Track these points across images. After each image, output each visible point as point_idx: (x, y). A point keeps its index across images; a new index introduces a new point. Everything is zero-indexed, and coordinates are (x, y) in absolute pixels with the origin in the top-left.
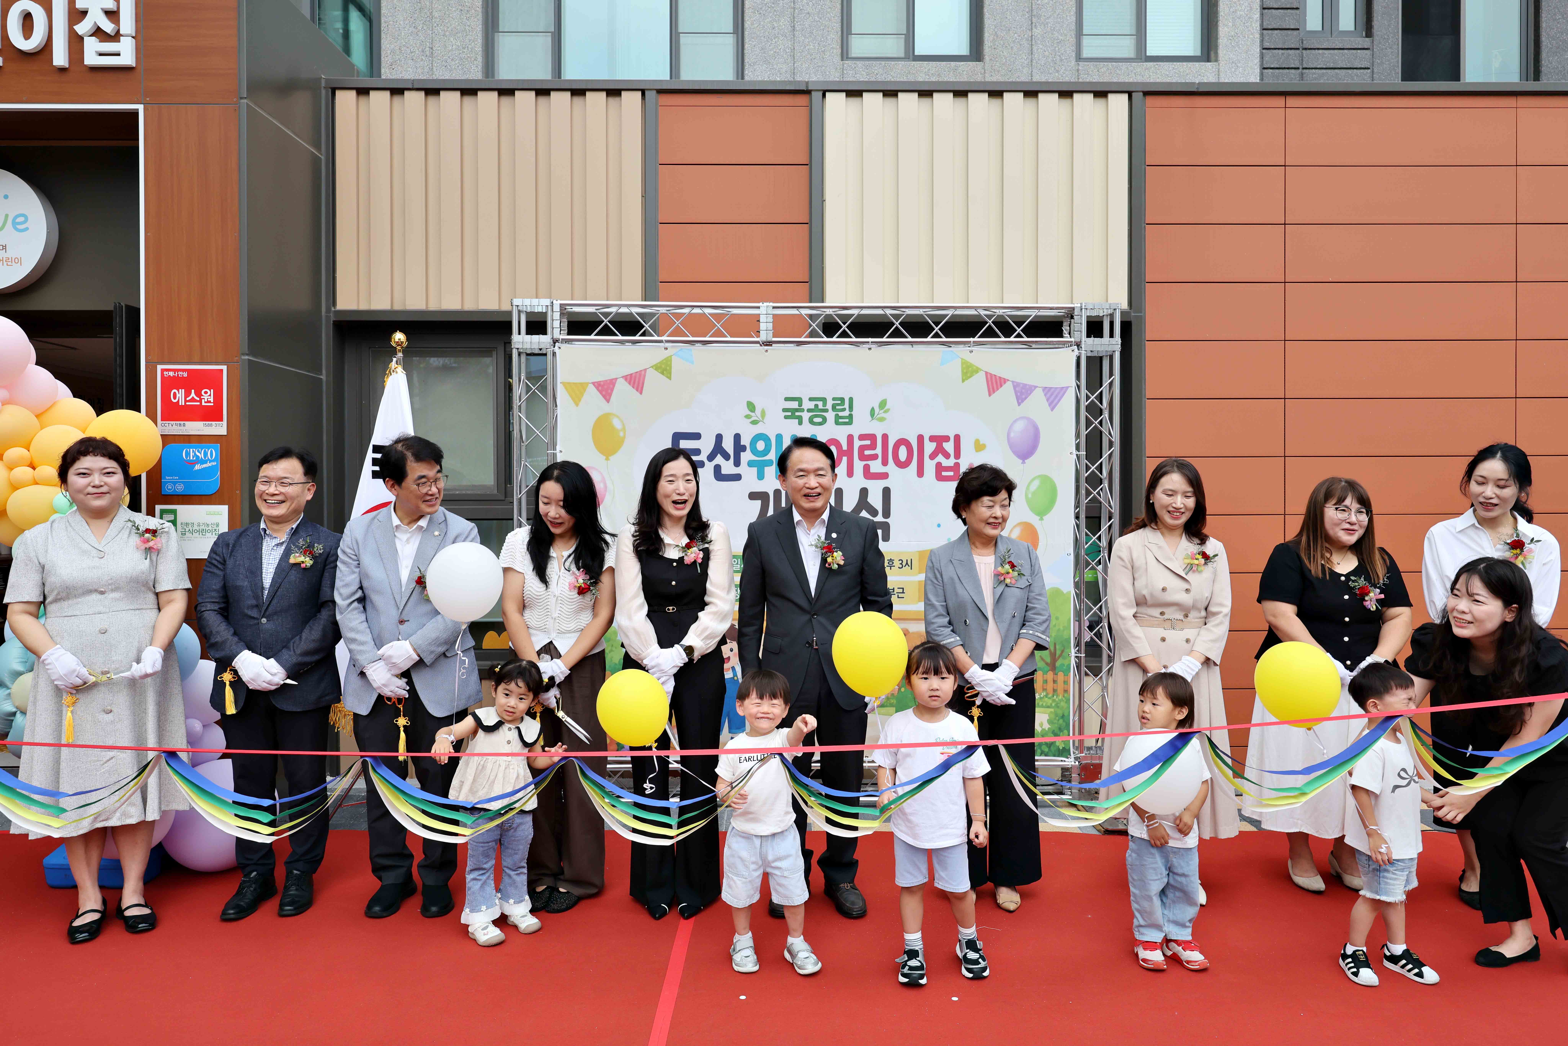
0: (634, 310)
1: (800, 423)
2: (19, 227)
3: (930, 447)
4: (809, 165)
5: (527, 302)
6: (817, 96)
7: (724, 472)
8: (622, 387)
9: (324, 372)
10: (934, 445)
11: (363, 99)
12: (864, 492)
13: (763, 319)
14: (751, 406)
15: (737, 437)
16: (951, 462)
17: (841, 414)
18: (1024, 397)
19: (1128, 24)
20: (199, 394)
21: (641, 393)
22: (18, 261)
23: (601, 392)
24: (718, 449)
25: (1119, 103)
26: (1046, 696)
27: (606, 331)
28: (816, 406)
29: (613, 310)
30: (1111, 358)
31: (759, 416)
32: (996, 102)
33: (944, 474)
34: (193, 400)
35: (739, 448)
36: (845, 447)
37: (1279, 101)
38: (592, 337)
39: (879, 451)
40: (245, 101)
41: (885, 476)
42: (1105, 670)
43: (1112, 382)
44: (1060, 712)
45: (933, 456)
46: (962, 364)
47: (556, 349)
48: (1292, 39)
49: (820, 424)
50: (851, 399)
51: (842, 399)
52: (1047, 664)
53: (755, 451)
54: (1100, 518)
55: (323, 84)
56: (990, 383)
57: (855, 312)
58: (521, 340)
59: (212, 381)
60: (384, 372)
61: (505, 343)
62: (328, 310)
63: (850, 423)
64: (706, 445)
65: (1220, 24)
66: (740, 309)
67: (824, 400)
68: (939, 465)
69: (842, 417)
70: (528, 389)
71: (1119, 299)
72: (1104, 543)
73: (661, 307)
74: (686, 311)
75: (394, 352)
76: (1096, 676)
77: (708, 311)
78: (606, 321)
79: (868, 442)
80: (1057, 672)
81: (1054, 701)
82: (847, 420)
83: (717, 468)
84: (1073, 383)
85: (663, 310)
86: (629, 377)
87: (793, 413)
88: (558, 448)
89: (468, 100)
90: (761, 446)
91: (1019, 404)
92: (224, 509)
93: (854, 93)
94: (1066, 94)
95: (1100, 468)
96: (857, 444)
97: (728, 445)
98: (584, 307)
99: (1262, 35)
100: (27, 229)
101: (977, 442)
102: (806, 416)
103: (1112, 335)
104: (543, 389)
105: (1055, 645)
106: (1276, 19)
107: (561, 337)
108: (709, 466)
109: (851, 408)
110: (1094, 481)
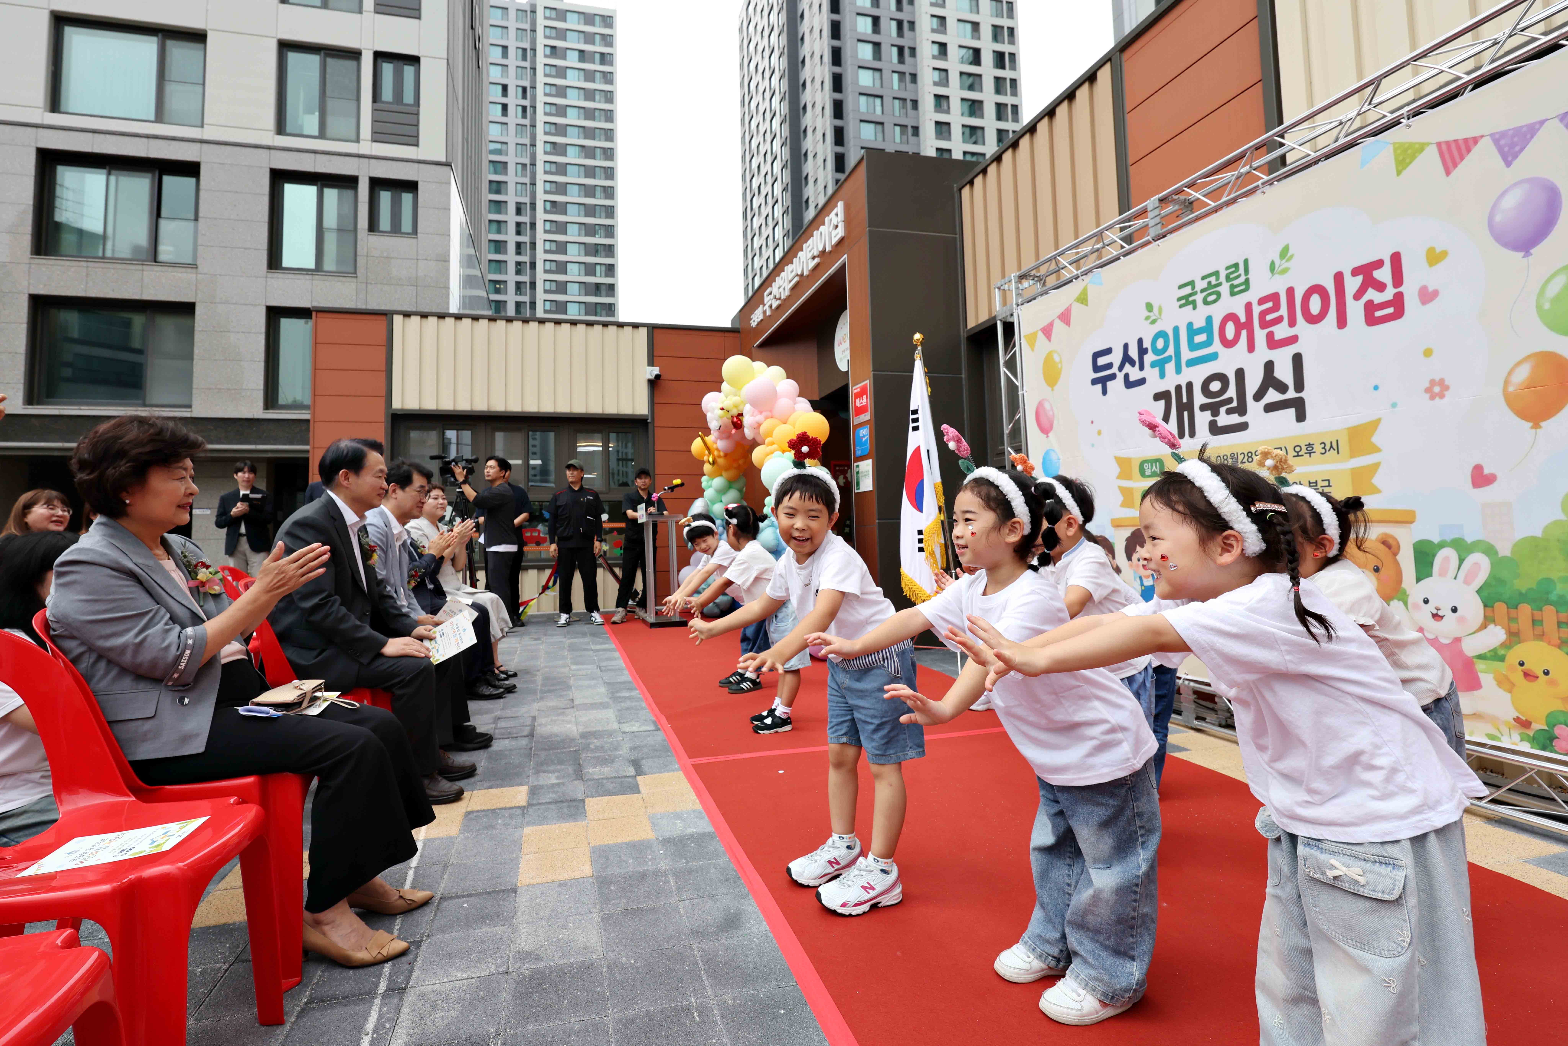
1: (1195, 308)
3: (1352, 284)
7: (1132, 378)
8: (1058, 325)
10: (1360, 279)
12: (1269, 366)
13: (1151, 216)
14: (1149, 307)
15: (1140, 341)
16: (1388, 295)
17: (1236, 282)
18: (1517, 149)
21: (1070, 326)
23: (1046, 335)
24: (1127, 359)
28: (1209, 283)
31: (1157, 313)
33: (1378, 314)
35: (1142, 351)
36: (1243, 319)
39: (1284, 311)
41: (1293, 339)
45: (1359, 295)
46: (1396, 150)
47: (1019, 311)
49: (1215, 301)
50: (1246, 261)
51: (1236, 265)
53: (1156, 352)
55: (955, 192)
56: (1447, 156)
58: (1001, 312)
63: (1247, 289)
64: (1116, 358)
67: (1217, 273)
68: (1369, 304)
69: (1237, 286)
79: (1269, 305)
82: (1243, 287)
83: (1127, 377)
86: (1061, 316)
87: (1187, 300)
88: (1025, 389)
90: (1160, 344)
91: (1506, 164)
96: (1257, 310)
97: (1134, 352)
101: (1431, 251)
102: (1199, 298)
107: (1022, 300)
108: (1120, 376)
109: (1247, 271)
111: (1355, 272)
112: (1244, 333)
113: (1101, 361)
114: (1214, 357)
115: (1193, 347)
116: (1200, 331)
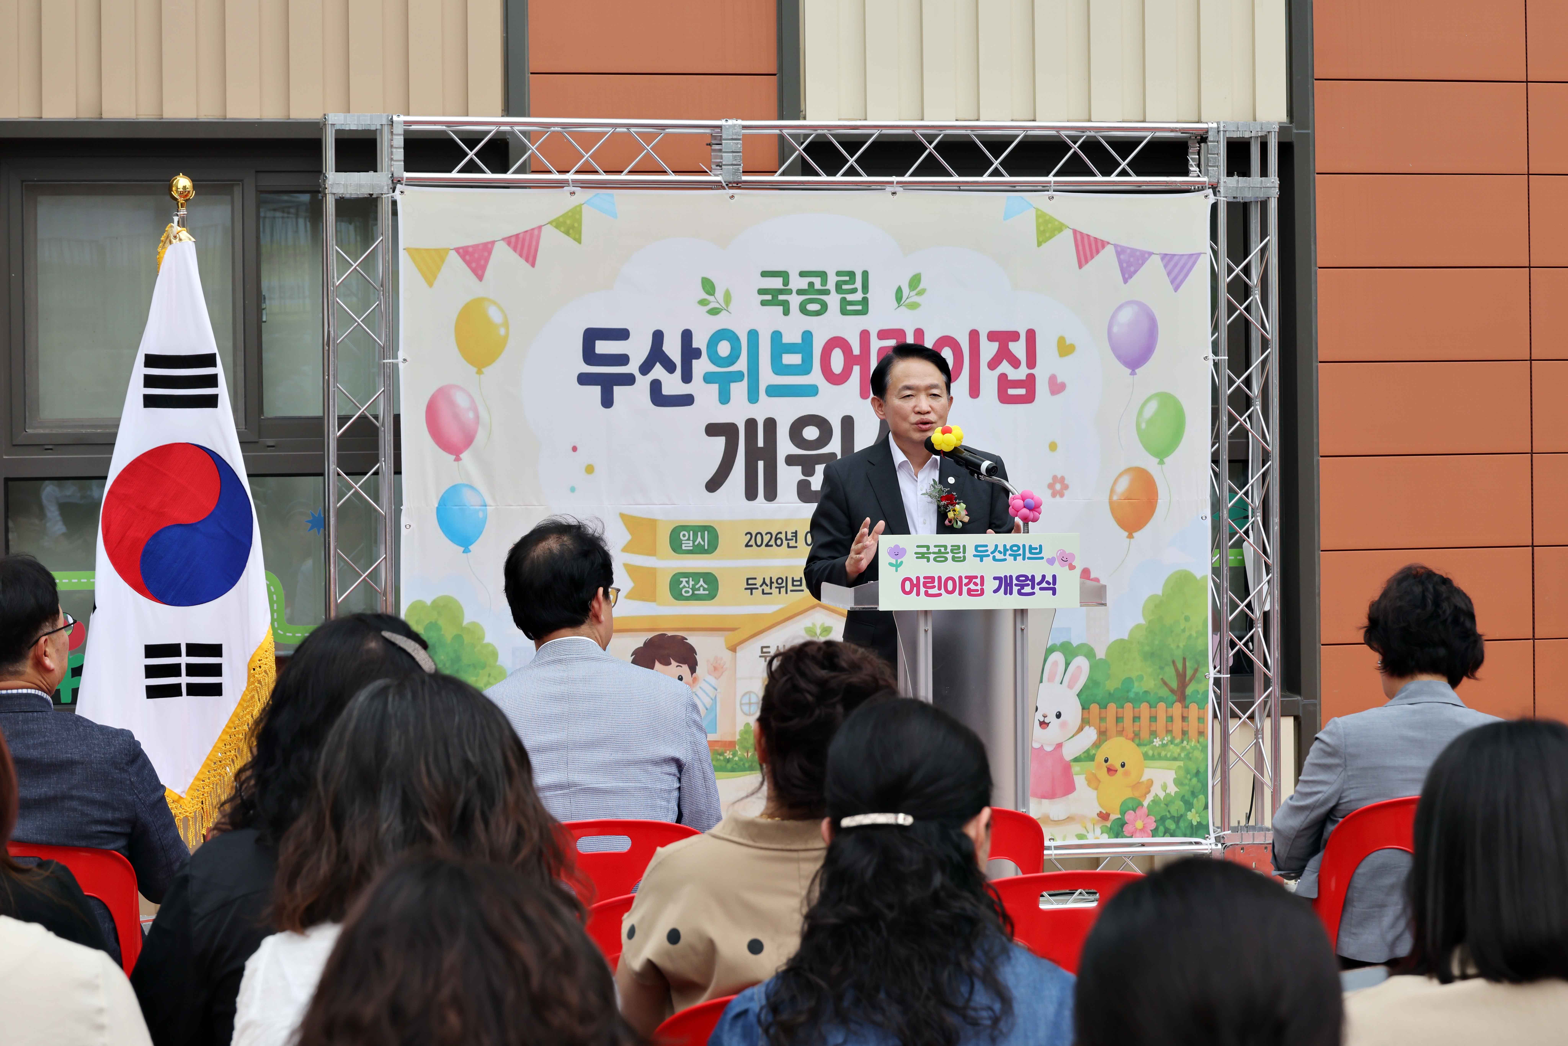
1: (786, 312)
3: (988, 350)
7: (666, 391)
8: (503, 255)
10: (995, 346)
14: (708, 286)
15: (687, 336)
16: (1021, 374)
17: (850, 297)
18: (1132, 269)
21: (533, 265)
23: (468, 263)
24: (657, 355)
26: (1172, 742)
27: (470, 165)
28: (811, 284)
30: (1264, 206)
31: (721, 301)
33: (1011, 392)
35: (690, 353)
36: (856, 351)
38: (453, 175)
42: (1259, 700)
43: (1266, 245)
44: (1193, 768)
45: (993, 364)
46: (1038, 217)
47: (396, 195)
49: (817, 313)
50: (865, 274)
51: (852, 274)
52: (1172, 691)
53: (714, 358)
54: (1249, 460)
56: (1080, 248)
57: (871, 134)
58: (339, 180)
61: (314, 186)
63: (864, 312)
64: (636, 349)
66: (688, 129)
67: (823, 275)
68: (1003, 378)
69: (851, 303)
71: (1274, 110)
72: (1256, 500)
74: (605, 132)
77: (637, 132)
78: (471, 150)
80: (1187, 702)
81: (1183, 749)
82: (859, 308)
83: (656, 386)
84: (1207, 247)
86: (513, 240)
87: (775, 297)
88: (401, 355)
90: (724, 348)
91: (1126, 281)
95: (1249, 381)
96: (876, 345)
97: (673, 349)
101: (1061, 341)
102: (795, 301)
103: (1264, 173)
105: (1184, 659)
107: (403, 174)
108: (643, 383)
109: (865, 287)
110: (1242, 401)
112: (856, 369)
113: (603, 347)
114: (811, 391)
115: (779, 368)
116: (792, 349)
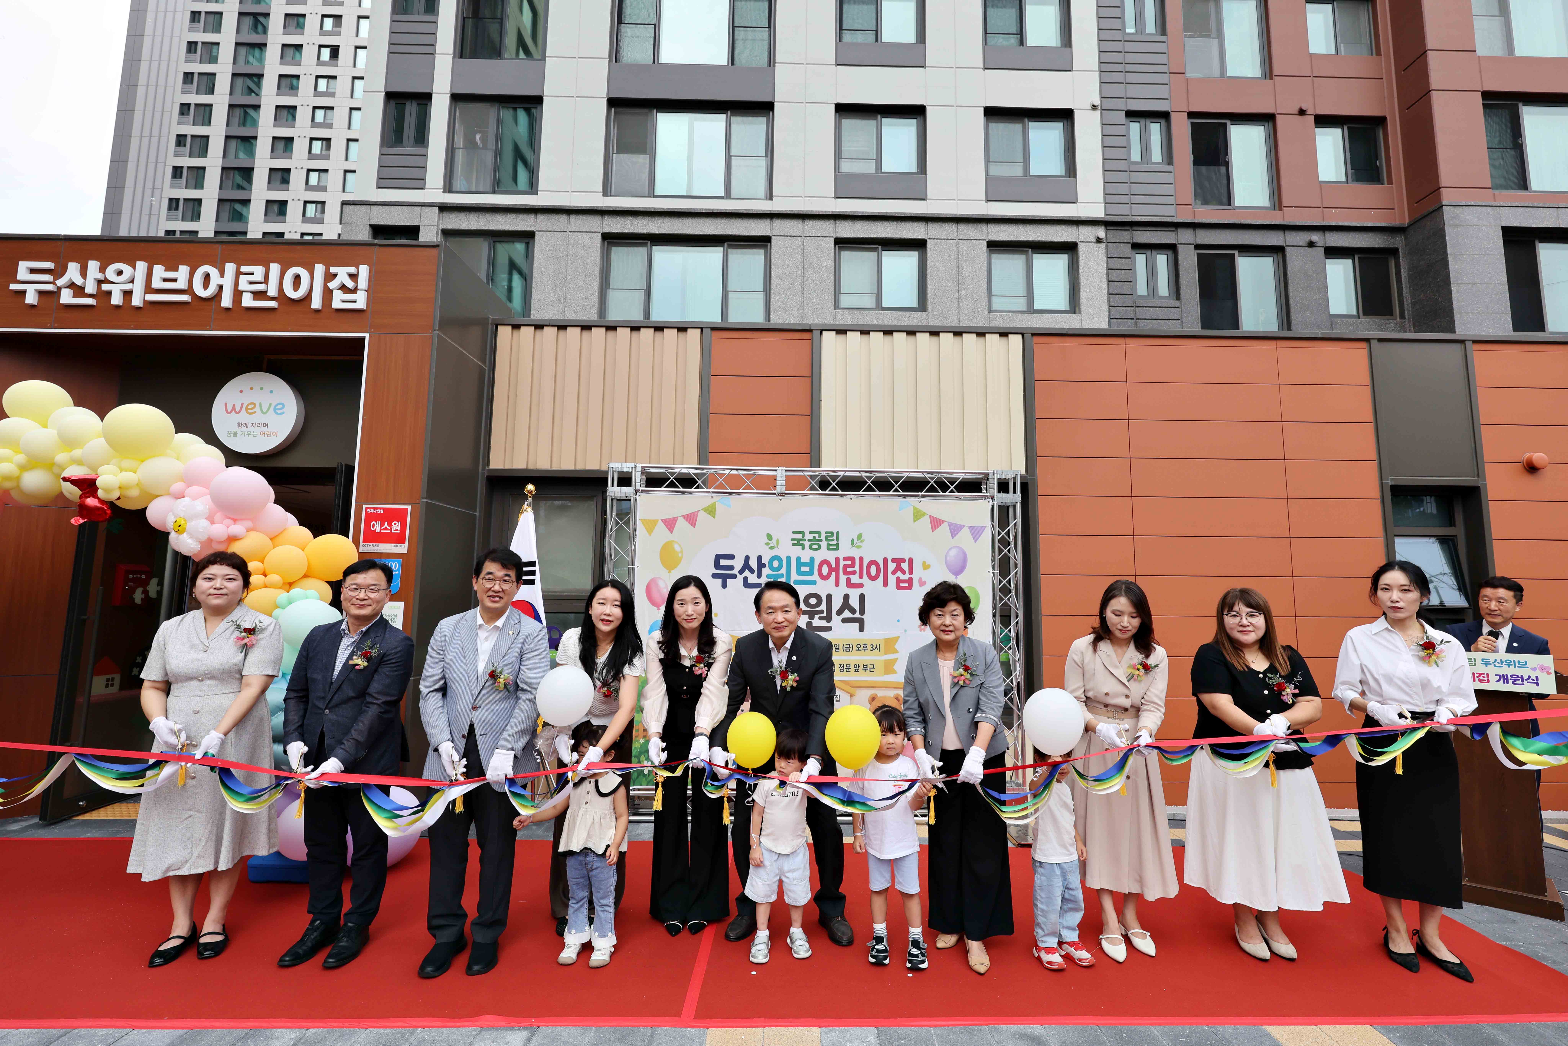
0: (691, 471)
1: (803, 549)
2: (278, 411)
3: (892, 566)
4: (811, 377)
5: (619, 465)
6: (816, 333)
7: (750, 582)
8: (681, 523)
9: (478, 510)
10: (895, 565)
11: (516, 332)
12: (846, 597)
13: (778, 478)
14: (769, 537)
15: (760, 558)
16: (906, 577)
17: (831, 543)
18: (956, 532)
19: (1021, 290)
20: (390, 525)
21: (694, 527)
22: (275, 434)
23: (667, 526)
24: (746, 566)
25: (1016, 341)
27: (672, 485)
28: (814, 537)
29: (677, 471)
30: (1015, 506)
31: (775, 543)
32: (934, 339)
33: (902, 585)
34: (386, 529)
35: (761, 565)
36: (833, 566)
37: (1121, 341)
38: (662, 489)
39: (857, 568)
40: (437, 332)
41: (861, 586)
42: (1016, 725)
43: (1016, 523)
45: (894, 573)
46: (914, 509)
47: (637, 497)
48: (1128, 301)
49: (817, 549)
50: (838, 533)
51: (832, 533)
53: (771, 568)
54: (1010, 616)
55: (490, 322)
56: (933, 523)
57: (841, 474)
58: (614, 490)
59: (400, 516)
60: (519, 511)
61: (603, 492)
62: (484, 469)
63: (837, 549)
64: (738, 563)
65: (1081, 290)
66: (763, 471)
67: (819, 533)
68: (898, 578)
69: (832, 545)
70: (617, 523)
71: (1019, 467)
72: (1013, 634)
73: (709, 469)
74: (727, 472)
75: (526, 497)
76: (1010, 729)
77: (741, 472)
78: (672, 478)
79: (849, 562)
82: (835, 547)
83: (745, 579)
84: (989, 523)
85: (711, 471)
86: (686, 516)
87: (798, 542)
88: (636, 564)
89: (586, 333)
90: (776, 564)
91: (953, 538)
92: (401, 604)
93: (841, 332)
94: (981, 334)
95: (1009, 582)
96: (842, 563)
97: (753, 563)
98: (658, 468)
99: (1109, 298)
100: (283, 413)
101: (924, 563)
102: (807, 544)
103: (1015, 492)
104: (627, 523)
106: (1117, 288)
107: (641, 489)
108: (740, 578)
109: (838, 539)
110: (1005, 591)
111: (893, 560)
112: (833, 574)
113: (723, 562)
114: (813, 583)
115: (799, 573)
116: (805, 564)
